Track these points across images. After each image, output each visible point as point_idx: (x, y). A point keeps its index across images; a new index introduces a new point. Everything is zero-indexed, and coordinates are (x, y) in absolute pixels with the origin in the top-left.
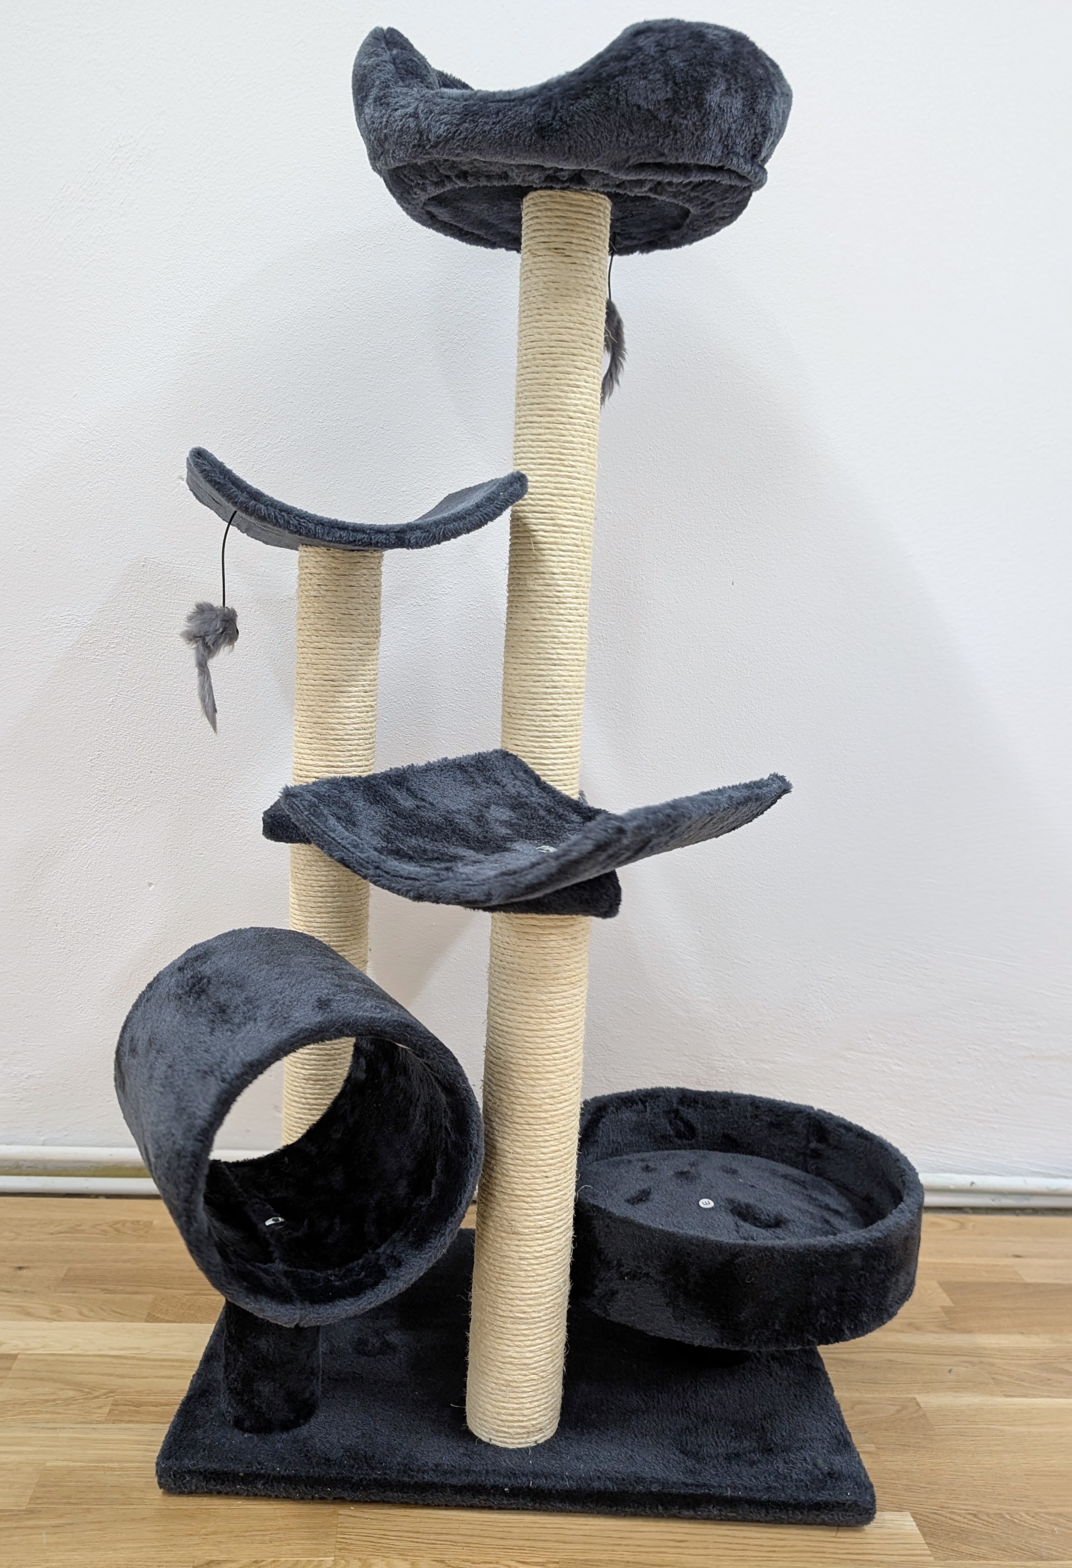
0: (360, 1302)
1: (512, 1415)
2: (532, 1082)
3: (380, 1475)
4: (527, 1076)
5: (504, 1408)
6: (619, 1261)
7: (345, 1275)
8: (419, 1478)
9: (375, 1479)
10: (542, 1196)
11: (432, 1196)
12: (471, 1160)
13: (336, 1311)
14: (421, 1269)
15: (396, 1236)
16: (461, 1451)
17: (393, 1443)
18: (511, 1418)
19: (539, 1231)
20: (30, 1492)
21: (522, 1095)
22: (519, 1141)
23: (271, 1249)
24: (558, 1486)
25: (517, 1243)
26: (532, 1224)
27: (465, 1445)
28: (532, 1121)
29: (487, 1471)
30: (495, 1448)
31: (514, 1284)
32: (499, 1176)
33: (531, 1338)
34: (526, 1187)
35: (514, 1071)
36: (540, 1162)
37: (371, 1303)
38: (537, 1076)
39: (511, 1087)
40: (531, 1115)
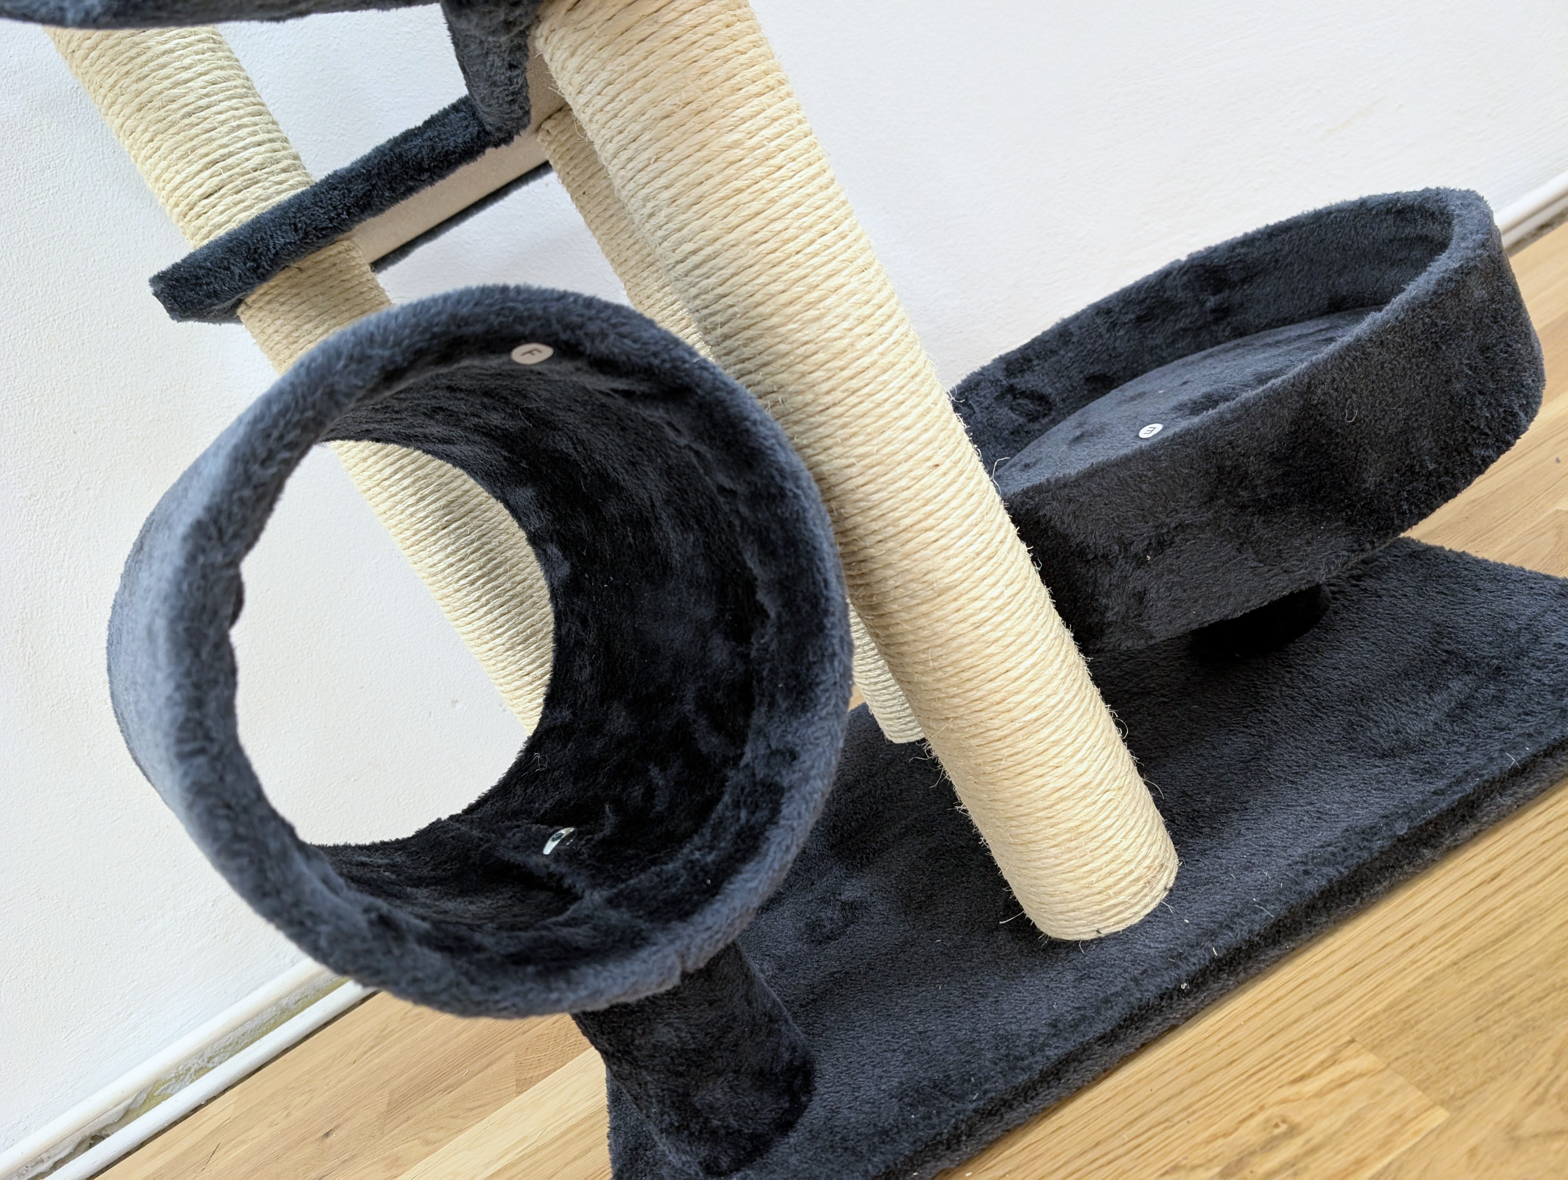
0: (769, 859)
1: (1110, 874)
2: (813, 313)
3: (979, 1099)
4: (797, 307)
5: (1092, 872)
6: (1120, 540)
7: (715, 837)
8: (1039, 1063)
9: (976, 1111)
10: (948, 502)
11: (773, 615)
12: (796, 496)
13: (737, 903)
14: (834, 738)
15: (758, 718)
16: (1070, 976)
17: (960, 1035)
18: (1110, 880)
19: (978, 562)
21: (811, 347)
22: (854, 435)
23: (568, 882)
24: (1257, 928)
25: (955, 605)
26: (960, 558)
27: (1067, 965)
28: (854, 384)
29: (1135, 980)
30: (1115, 937)
31: (991, 674)
32: (859, 519)
33: (1069, 740)
34: (914, 504)
35: (772, 315)
36: (910, 448)
37: (788, 848)
38: (815, 294)
39: (783, 348)
40: (846, 373)
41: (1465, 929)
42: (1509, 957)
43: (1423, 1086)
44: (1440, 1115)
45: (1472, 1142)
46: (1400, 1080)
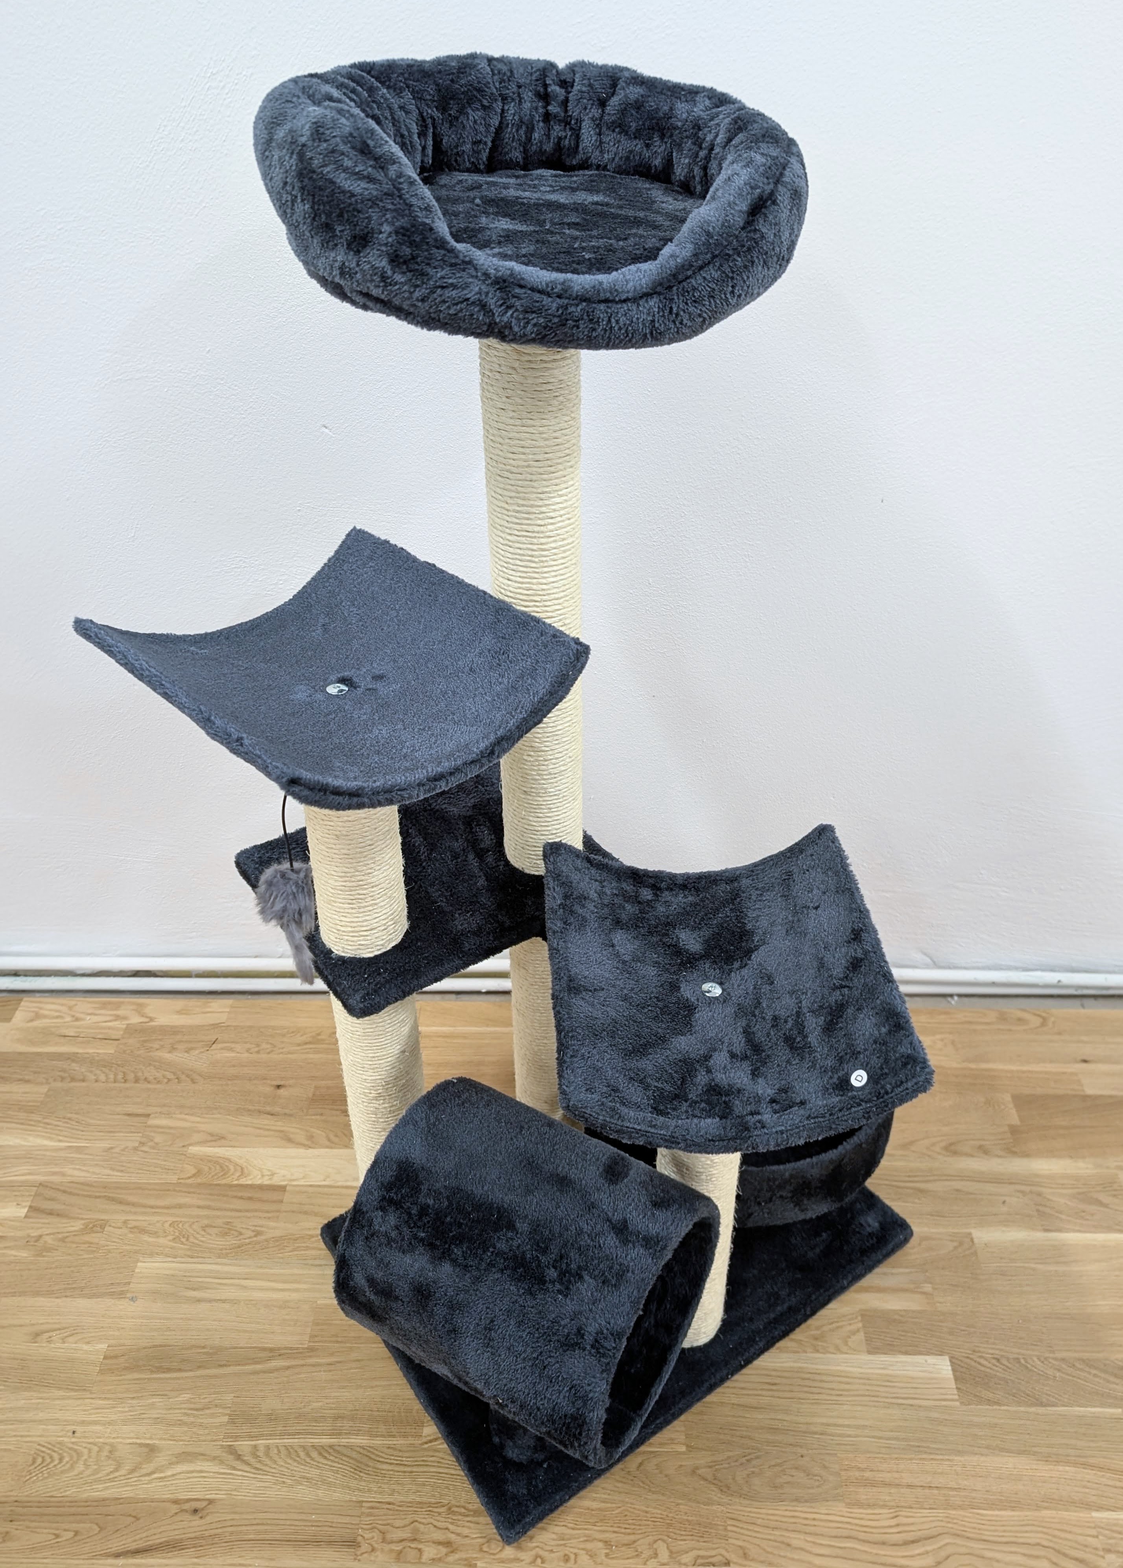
20: (309, 1330)
41: (748, 1395)
42: (748, 1416)
43: (687, 1436)
44: (683, 1449)
45: (683, 1463)
46: (683, 1429)
